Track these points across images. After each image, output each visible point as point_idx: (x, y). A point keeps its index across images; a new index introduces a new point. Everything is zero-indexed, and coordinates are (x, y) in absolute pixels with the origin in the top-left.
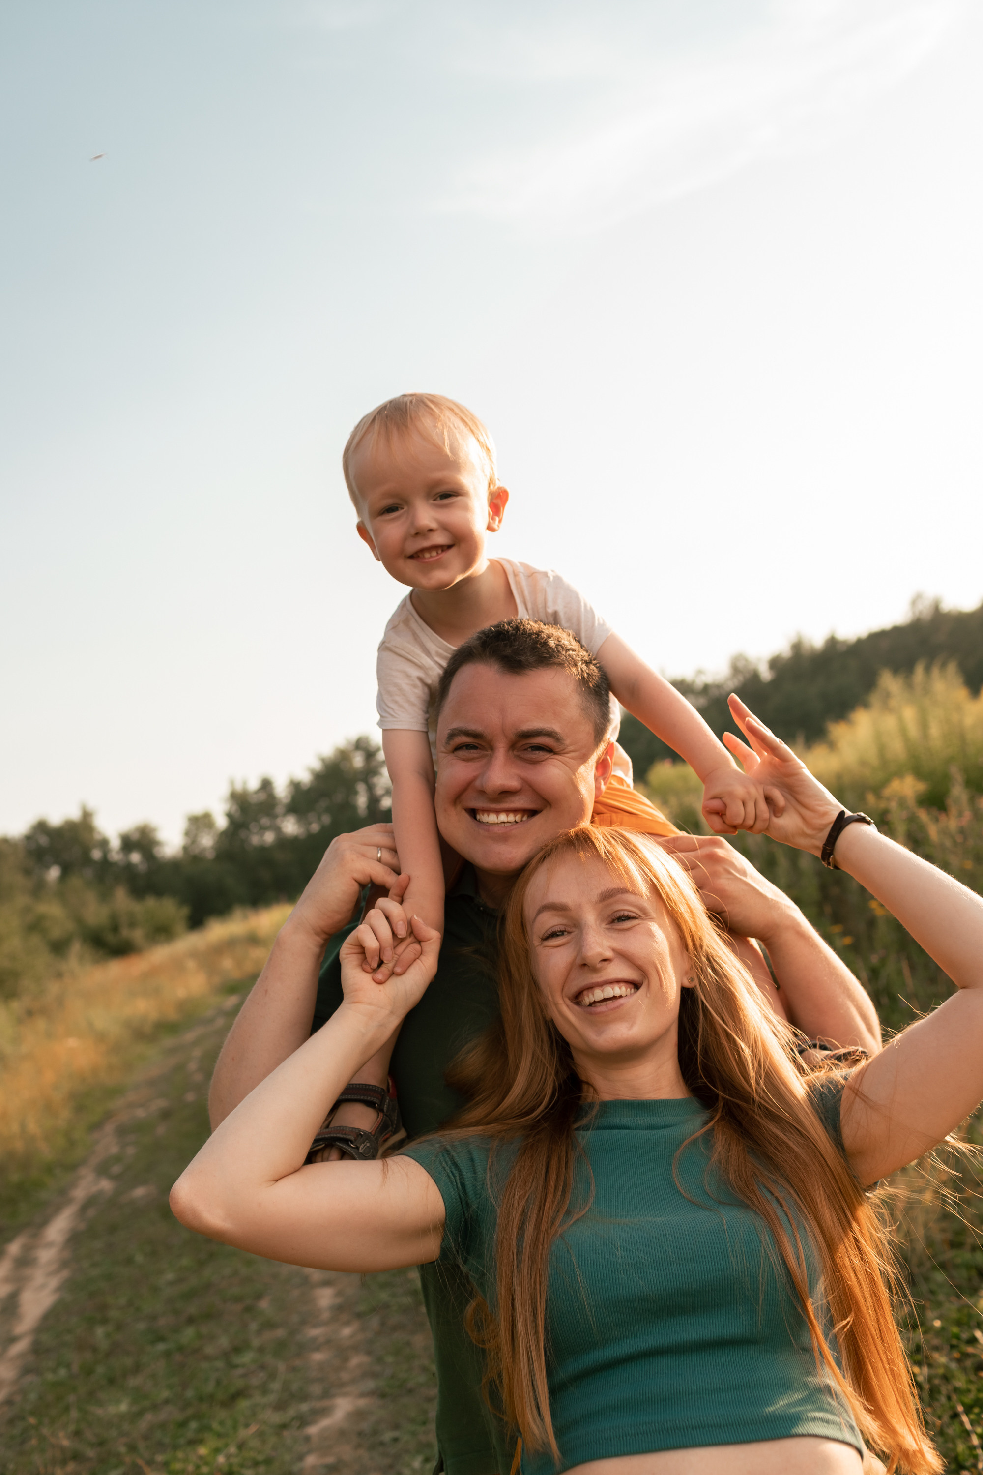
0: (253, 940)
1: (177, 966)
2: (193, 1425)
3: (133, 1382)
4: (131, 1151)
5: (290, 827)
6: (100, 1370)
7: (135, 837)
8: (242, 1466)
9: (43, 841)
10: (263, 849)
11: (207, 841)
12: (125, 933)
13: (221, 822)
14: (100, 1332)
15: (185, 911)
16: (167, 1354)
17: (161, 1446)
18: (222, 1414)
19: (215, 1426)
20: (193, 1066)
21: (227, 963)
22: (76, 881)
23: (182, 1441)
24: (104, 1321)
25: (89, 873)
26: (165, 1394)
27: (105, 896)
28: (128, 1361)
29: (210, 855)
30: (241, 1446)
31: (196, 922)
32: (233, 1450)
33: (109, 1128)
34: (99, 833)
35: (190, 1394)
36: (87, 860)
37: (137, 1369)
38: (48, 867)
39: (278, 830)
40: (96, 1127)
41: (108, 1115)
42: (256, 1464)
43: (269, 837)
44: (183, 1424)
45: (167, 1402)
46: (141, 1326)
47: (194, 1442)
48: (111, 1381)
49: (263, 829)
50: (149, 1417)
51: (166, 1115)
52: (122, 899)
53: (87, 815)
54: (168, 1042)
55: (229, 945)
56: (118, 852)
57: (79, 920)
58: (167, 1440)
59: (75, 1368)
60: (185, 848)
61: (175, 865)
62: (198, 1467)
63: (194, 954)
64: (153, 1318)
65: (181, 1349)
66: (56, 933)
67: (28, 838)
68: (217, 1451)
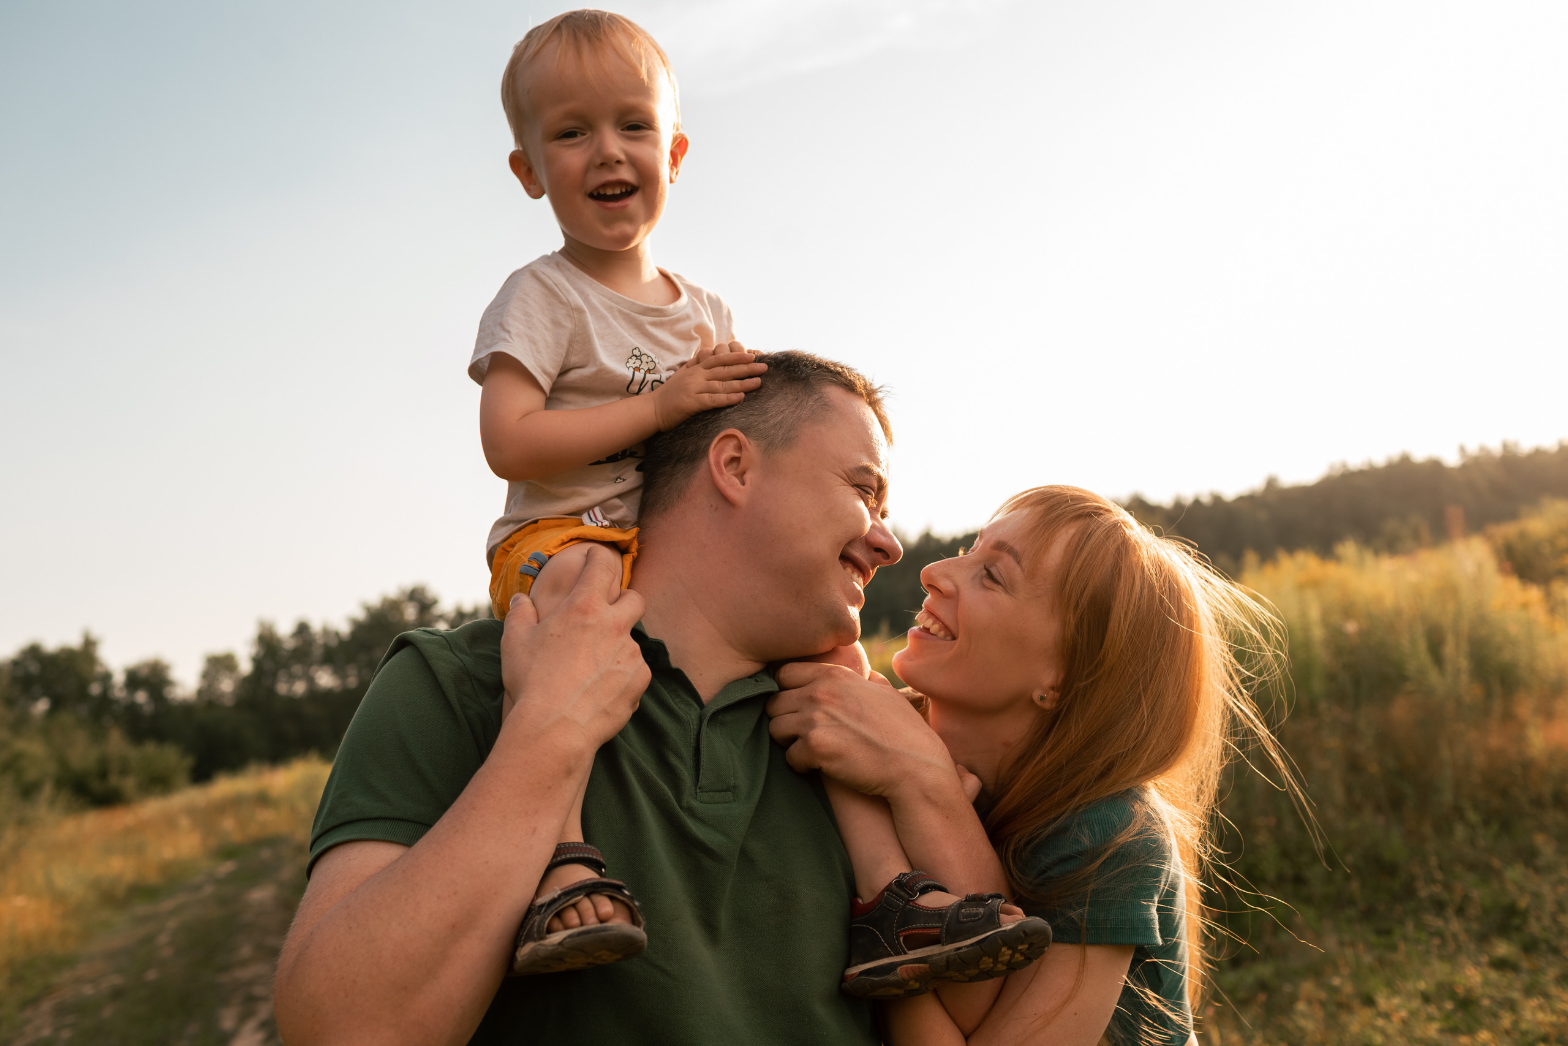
0: (263, 799)
1: (169, 822)
4: (66, 1034)
5: (325, 679)
7: (145, 672)
9: (34, 668)
10: (292, 701)
11: (227, 685)
12: (114, 780)
13: (245, 667)
15: (189, 762)
20: (163, 939)
21: (228, 824)
22: (66, 718)
25: (83, 710)
27: (98, 735)
29: (229, 702)
31: (201, 775)
33: (47, 1006)
34: (101, 665)
36: (82, 693)
38: (35, 699)
39: (311, 681)
40: (32, 1002)
41: (48, 990)
43: (300, 688)
49: (292, 678)
51: (117, 994)
52: (116, 742)
53: (89, 645)
54: (141, 909)
55: (235, 803)
56: (121, 689)
57: (63, 763)
60: (200, 692)
61: (186, 709)
63: (192, 812)
66: (31, 774)
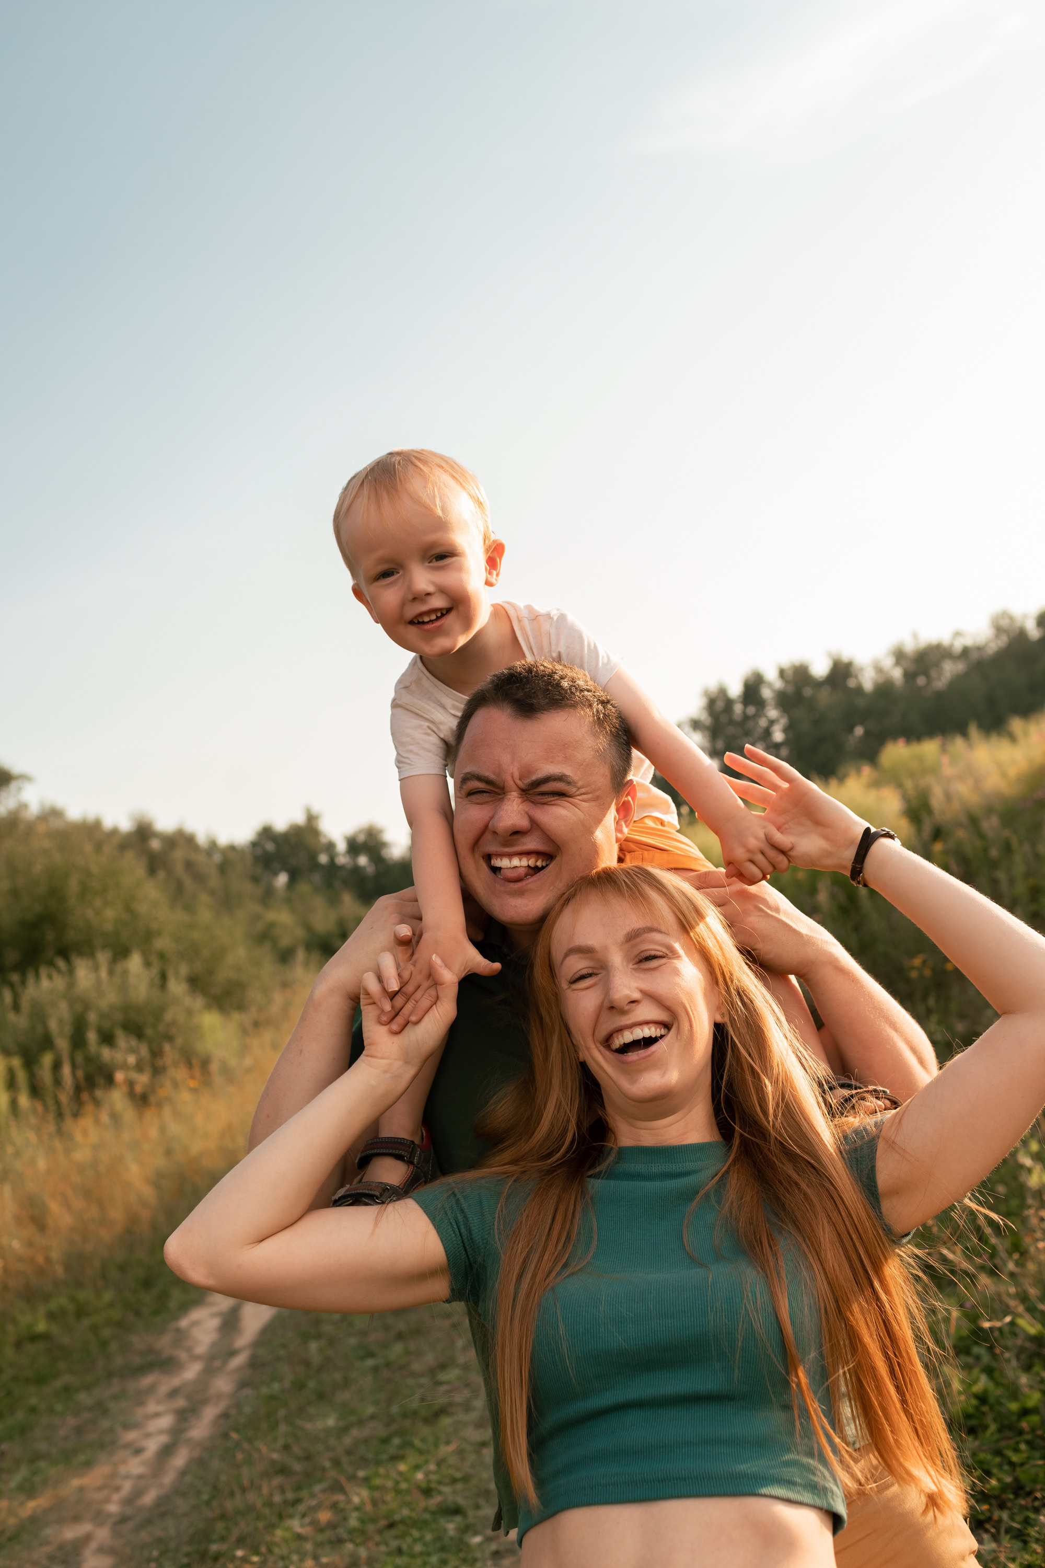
2: (396, 1441)
3: (343, 1396)
6: (312, 1384)
7: (361, 839)
8: (440, 1483)
9: (270, 847)
14: (313, 1346)
16: (376, 1370)
17: (364, 1462)
18: (425, 1430)
19: (417, 1442)
22: (304, 887)
23: (384, 1457)
24: (318, 1336)
25: (317, 878)
26: (370, 1410)
27: (334, 901)
28: (338, 1376)
30: (439, 1464)
32: (432, 1467)
34: (325, 837)
35: (395, 1409)
36: (314, 864)
37: (346, 1383)
38: (276, 874)
42: (454, 1481)
44: (386, 1441)
45: (373, 1417)
46: (353, 1341)
47: (396, 1458)
48: (321, 1396)
50: (355, 1432)
52: (348, 902)
53: (312, 819)
56: (344, 855)
58: (370, 1456)
59: (287, 1384)
62: (397, 1483)
64: (364, 1333)
65: (388, 1365)
67: (254, 844)
68: (417, 1467)
